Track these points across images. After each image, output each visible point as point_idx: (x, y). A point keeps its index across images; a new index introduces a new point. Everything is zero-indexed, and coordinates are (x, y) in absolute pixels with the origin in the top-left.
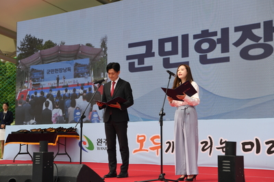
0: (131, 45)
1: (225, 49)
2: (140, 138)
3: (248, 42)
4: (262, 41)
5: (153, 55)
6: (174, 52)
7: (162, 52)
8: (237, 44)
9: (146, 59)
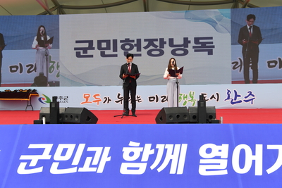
0: (77, 42)
1: (139, 49)
3: (151, 48)
4: (158, 48)
5: (94, 49)
6: (108, 48)
7: (99, 47)
8: (145, 48)
9: (88, 51)
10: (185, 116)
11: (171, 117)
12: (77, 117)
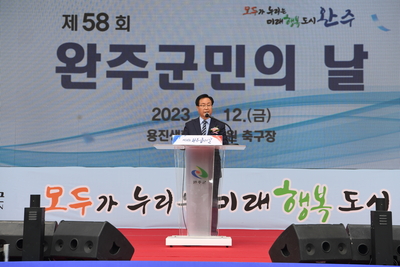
2: (52, 192)
10: (341, 245)
11: (310, 246)
12: (90, 244)
